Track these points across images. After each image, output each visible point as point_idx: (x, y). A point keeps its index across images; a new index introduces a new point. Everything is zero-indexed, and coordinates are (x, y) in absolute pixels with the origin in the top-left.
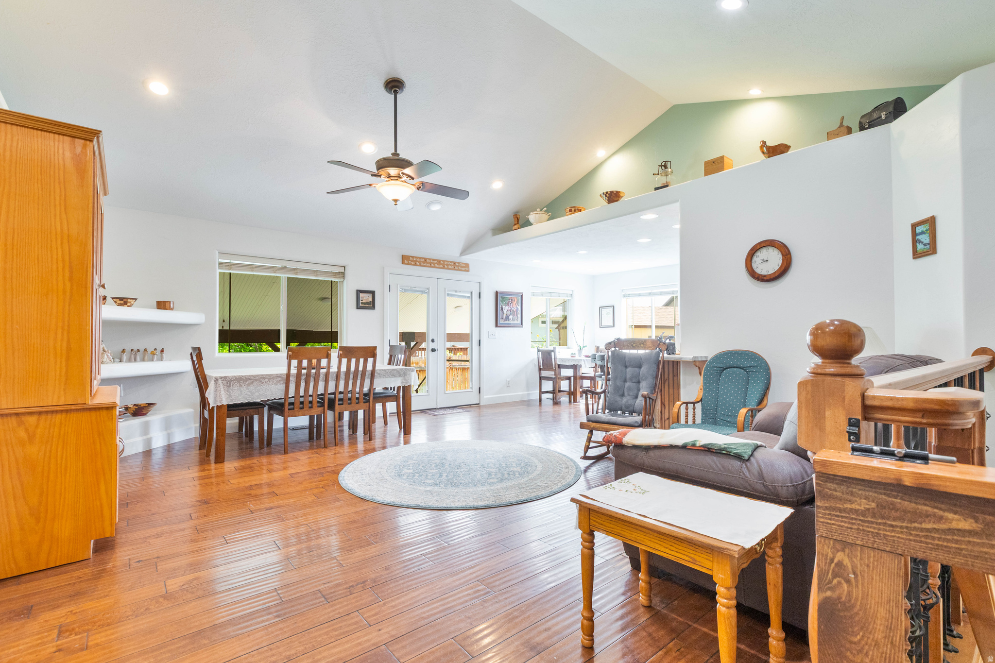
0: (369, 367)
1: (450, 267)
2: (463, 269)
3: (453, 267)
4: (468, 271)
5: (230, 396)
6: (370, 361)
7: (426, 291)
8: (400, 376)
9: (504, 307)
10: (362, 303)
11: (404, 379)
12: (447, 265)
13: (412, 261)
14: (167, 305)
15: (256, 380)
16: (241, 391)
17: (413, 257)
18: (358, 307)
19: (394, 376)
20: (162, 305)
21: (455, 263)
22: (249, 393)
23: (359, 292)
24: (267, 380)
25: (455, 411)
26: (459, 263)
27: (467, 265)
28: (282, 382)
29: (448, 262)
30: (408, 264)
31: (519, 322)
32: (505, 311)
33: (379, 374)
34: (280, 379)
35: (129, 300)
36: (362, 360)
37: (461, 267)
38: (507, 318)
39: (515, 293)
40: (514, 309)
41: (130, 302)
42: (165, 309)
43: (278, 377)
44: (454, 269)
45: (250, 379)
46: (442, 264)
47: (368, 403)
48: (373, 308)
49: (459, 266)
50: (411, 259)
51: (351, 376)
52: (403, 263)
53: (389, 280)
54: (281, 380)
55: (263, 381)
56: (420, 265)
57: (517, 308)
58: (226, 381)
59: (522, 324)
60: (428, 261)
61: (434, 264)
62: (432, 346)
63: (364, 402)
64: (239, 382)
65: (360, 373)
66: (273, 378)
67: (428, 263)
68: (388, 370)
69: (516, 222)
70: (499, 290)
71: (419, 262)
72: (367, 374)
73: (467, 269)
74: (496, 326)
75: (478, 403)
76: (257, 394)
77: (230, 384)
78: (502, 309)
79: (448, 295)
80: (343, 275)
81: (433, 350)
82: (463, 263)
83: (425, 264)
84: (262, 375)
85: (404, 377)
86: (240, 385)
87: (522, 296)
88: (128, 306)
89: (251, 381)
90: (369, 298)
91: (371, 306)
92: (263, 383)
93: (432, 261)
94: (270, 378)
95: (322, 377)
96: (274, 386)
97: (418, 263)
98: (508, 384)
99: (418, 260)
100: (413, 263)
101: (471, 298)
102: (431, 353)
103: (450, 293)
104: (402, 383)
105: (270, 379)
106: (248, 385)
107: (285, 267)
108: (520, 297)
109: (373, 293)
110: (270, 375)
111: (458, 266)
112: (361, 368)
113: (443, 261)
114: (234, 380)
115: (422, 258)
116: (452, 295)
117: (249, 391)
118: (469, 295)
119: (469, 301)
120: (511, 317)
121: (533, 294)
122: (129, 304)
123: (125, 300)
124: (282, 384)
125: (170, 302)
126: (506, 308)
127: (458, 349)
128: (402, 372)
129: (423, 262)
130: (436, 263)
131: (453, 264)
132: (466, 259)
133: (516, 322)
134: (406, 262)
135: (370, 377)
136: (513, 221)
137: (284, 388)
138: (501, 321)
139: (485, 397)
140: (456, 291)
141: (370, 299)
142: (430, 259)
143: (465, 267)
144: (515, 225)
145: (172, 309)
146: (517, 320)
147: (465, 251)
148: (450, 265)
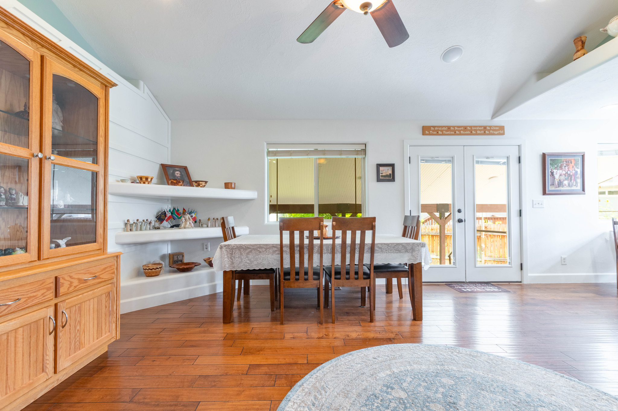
0: (368, 240)
1: (478, 132)
2: (496, 133)
3: (482, 132)
4: (503, 134)
5: (233, 263)
6: (369, 234)
7: (451, 160)
8: (407, 251)
9: (555, 171)
10: (382, 176)
11: (412, 255)
12: (476, 130)
13: (433, 131)
14: (230, 185)
15: (254, 249)
16: (242, 259)
17: (434, 127)
18: (379, 180)
19: (399, 251)
20: (227, 186)
21: (485, 128)
22: (248, 262)
23: (379, 166)
24: (264, 250)
25: (488, 288)
26: (490, 127)
27: (502, 128)
28: (277, 252)
29: (476, 127)
30: (430, 134)
31: (579, 187)
32: (557, 176)
33: (381, 248)
34: (276, 249)
35: (200, 183)
36: (358, 233)
37: (494, 130)
38: (560, 184)
39: (572, 153)
40: (572, 172)
41: (202, 184)
42: (232, 188)
43: (274, 247)
44: (485, 134)
45: (249, 248)
46: (469, 130)
47: (368, 280)
48: (393, 180)
49: (491, 130)
50: (432, 128)
51: (348, 250)
52: (424, 134)
53: (408, 152)
54: (276, 251)
55: (261, 250)
56: (443, 134)
57: (576, 172)
58: (229, 248)
59: (583, 190)
60: (452, 128)
61: (459, 131)
62: (458, 216)
63: (364, 279)
64: (240, 251)
65: (357, 247)
66: (270, 248)
67: (452, 131)
68: (392, 244)
69: (580, 48)
70: (546, 151)
71: (442, 131)
72: (366, 247)
73: (502, 132)
74: (544, 193)
75: (520, 280)
76: (255, 263)
77: (232, 251)
78: (552, 173)
79: (478, 162)
80: (364, 151)
81: (460, 221)
82: (495, 127)
83: (449, 133)
84: (260, 245)
85: (412, 253)
86: (241, 252)
87: (583, 156)
88: (201, 187)
89: (250, 250)
90: (388, 171)
91: (391, 178)
92: (260, 252)
93: (456, 128)
94: (267, 247)
95: (316, 249)
96: (270, 256)
97: (440, 132)
98: (563, 262)
99: (440, 129)
100: (434, 133)
101: (508, 163)
102: (457, 224)
103: (480, 160)
104: (410, 259)
105: (266, 249)
106: (248, 254)
107: (317, 150)
108: (580, 159)
109: (392, 166)
110: (266, 245)
111: (489, 130)
112: (358, 241)
113: (470, 127)
114: (235, 249)
115: (445, 127)
116: (482, 162)
117: (249, 260)
118: (505, 160)
119: (505, 167)
120: (566, 182)
121: (601, 153)
122: (201, 186)
123: (198, 182)
124: (278, 254)
125: (231, 183)
126: (558, 173)
127: (497, 218)
128: (409, 248)
129: (446, 131)
130: (462, 130)
131: (482, 128)
132: (499, 121)
133: (574, 188)
134: (427, 132)
135: (370, 251)
136: (573, 48)
137: (279, 258)
138: (549, 188)
139: (529, 275)
140: (488, 158)
141: (390, 172)
142: (454, 127)
143: (500, 130)
144: (578, 51)
145: (234, 188)
146: (577, 186)
147: (498, 112)
148: (479, 130)
